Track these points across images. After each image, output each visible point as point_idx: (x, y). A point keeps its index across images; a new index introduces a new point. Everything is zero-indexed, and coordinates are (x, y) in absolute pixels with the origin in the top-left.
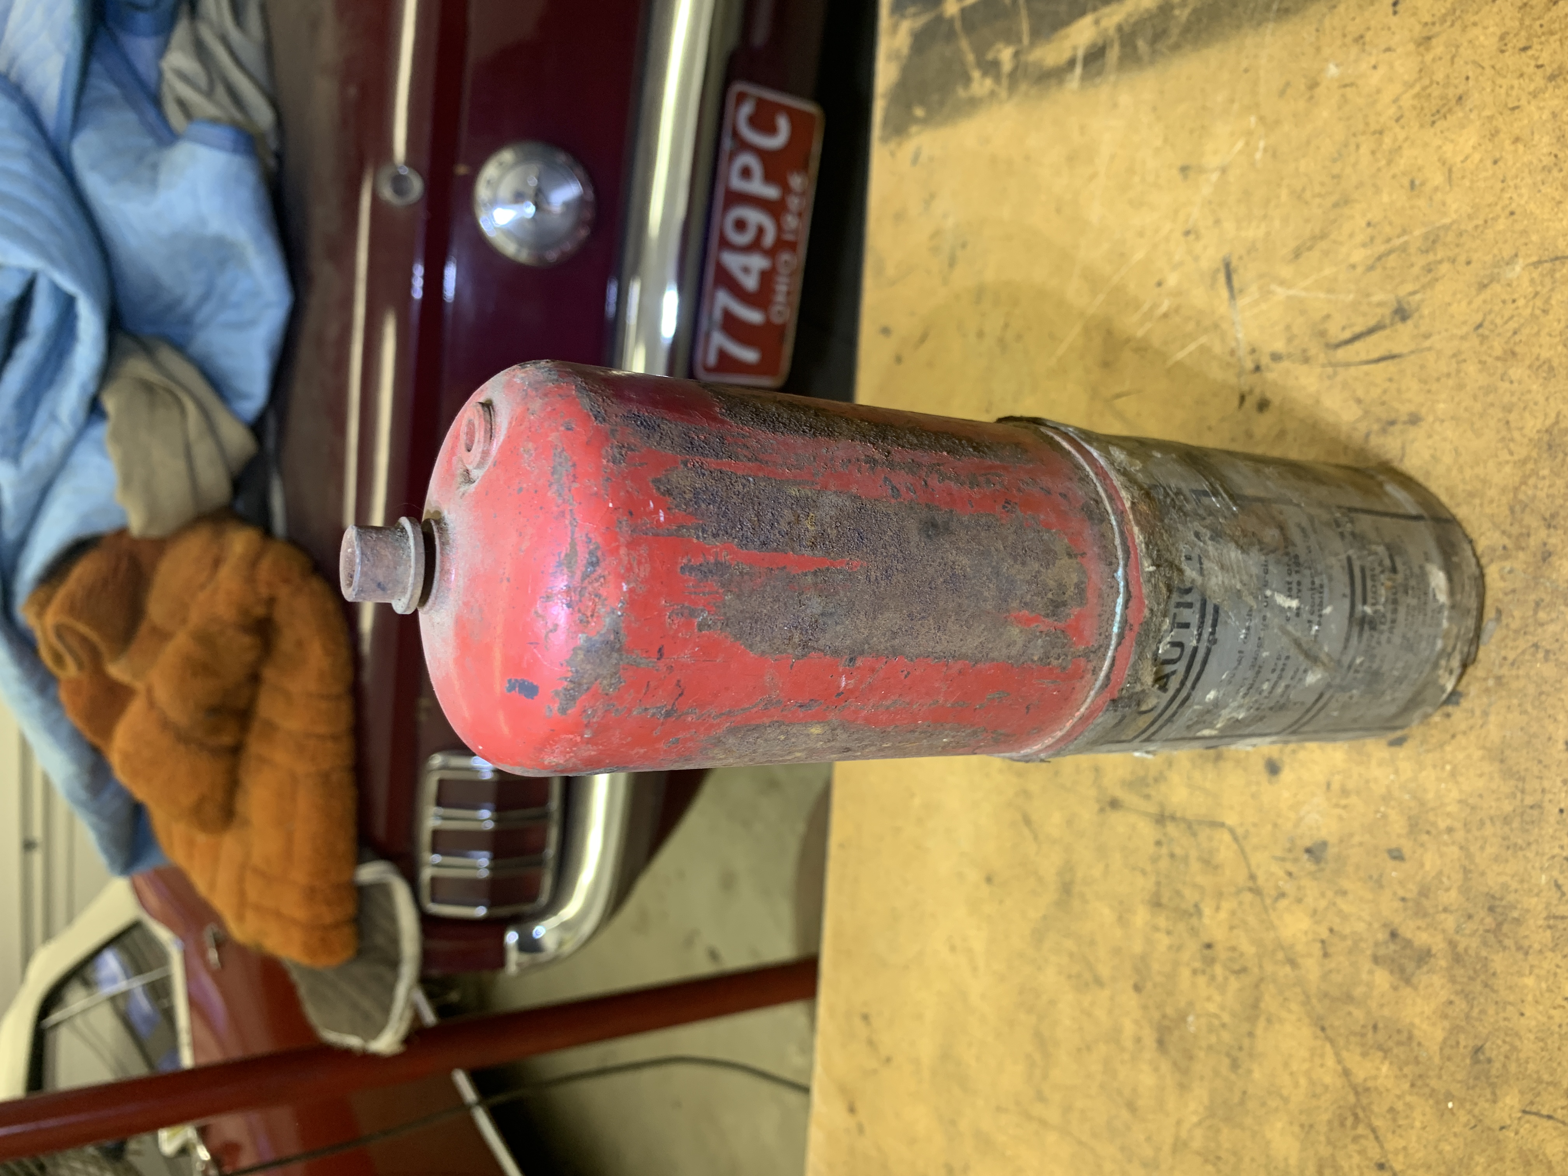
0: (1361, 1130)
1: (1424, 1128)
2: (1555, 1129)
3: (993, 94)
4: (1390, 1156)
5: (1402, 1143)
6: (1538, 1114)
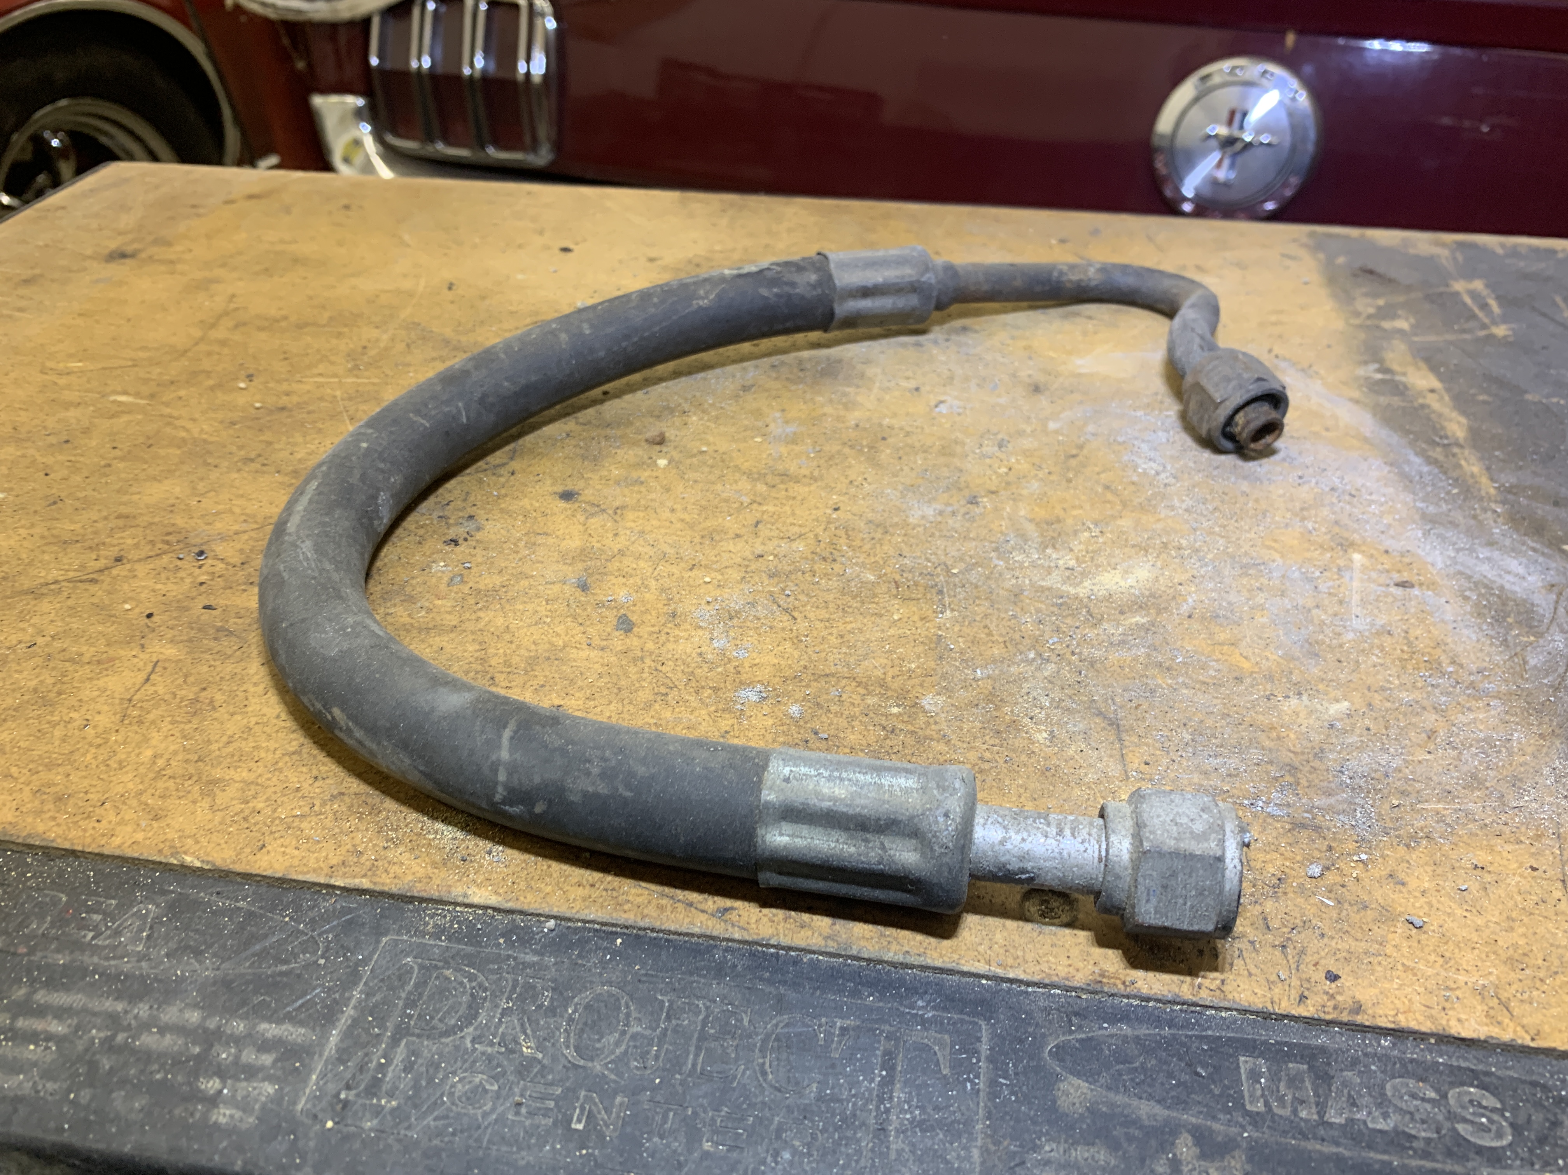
0: (160, 546)
1: (154, 591)
2: (134, 684)
3: (1357, 314)
4: (128, 566)
5: (140, 574)
6: (153, 672)
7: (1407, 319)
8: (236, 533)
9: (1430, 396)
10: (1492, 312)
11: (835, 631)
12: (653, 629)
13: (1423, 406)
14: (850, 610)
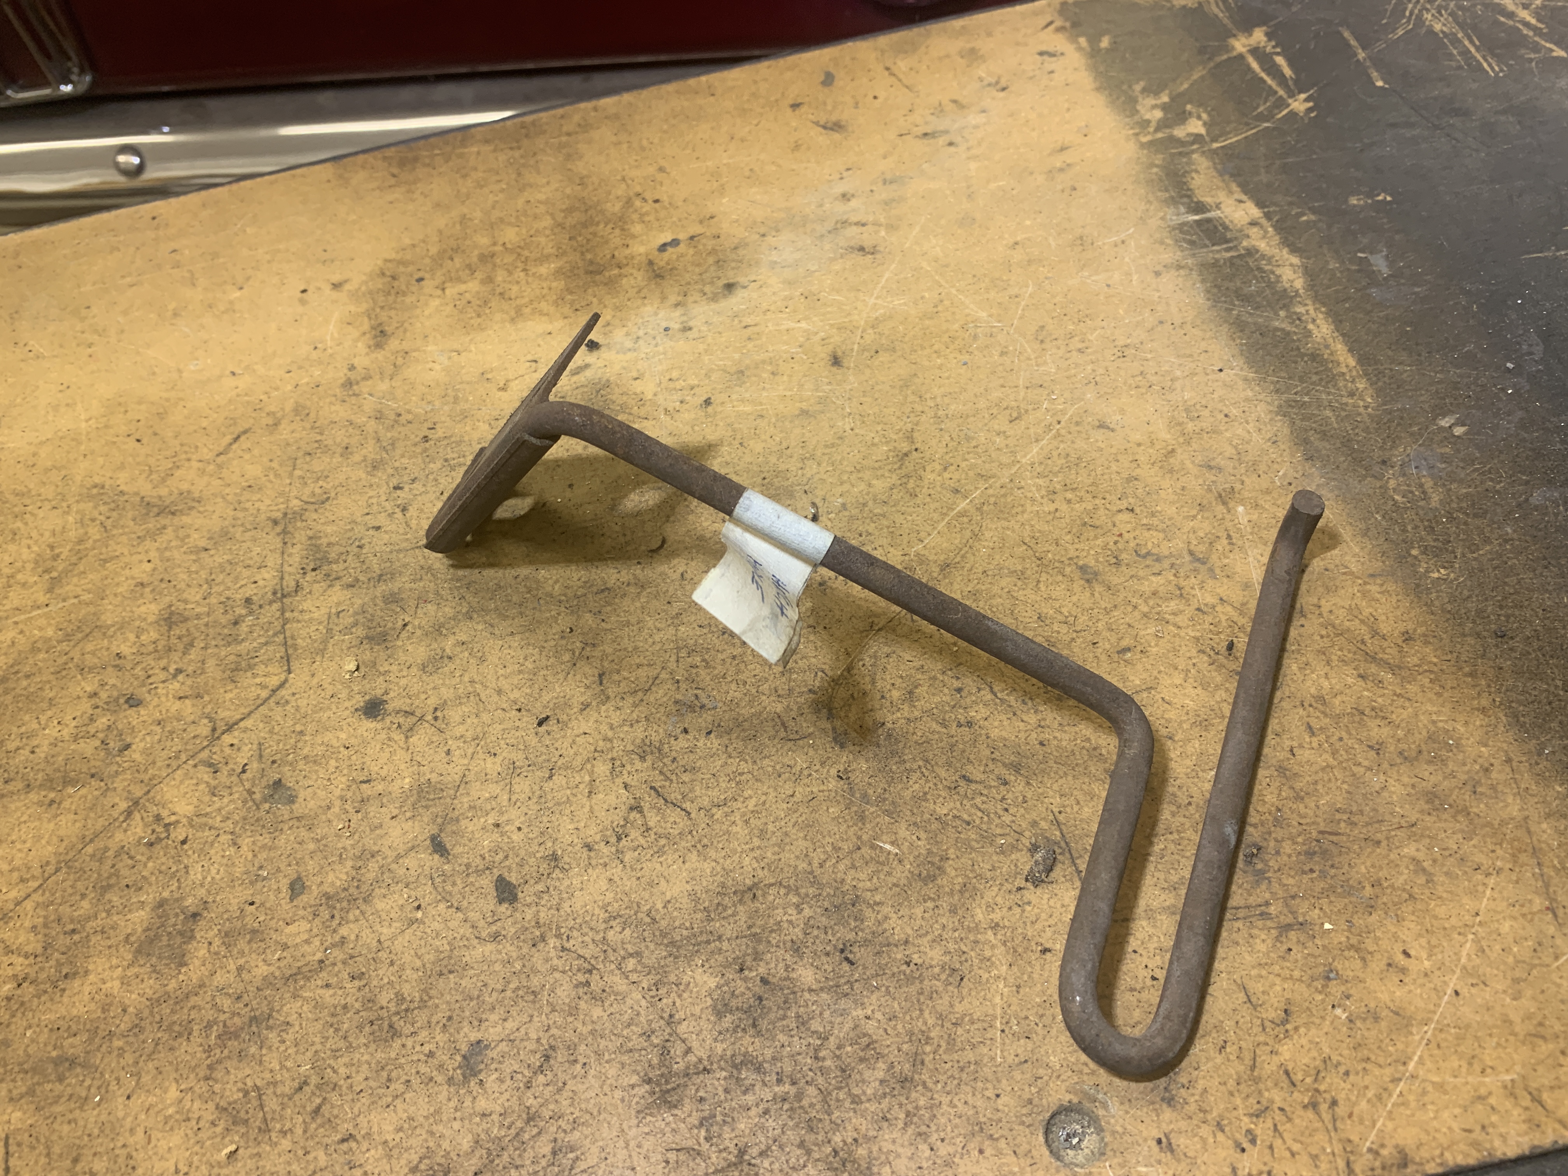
3: (1144, 124)
7: (1199, 118)
8: (18, 904)
9: (1254, 231)
10: (1283, 75)
11: (737, 817)
12: (540, 887)
13: (1251, 252)
14: (743, 778)
